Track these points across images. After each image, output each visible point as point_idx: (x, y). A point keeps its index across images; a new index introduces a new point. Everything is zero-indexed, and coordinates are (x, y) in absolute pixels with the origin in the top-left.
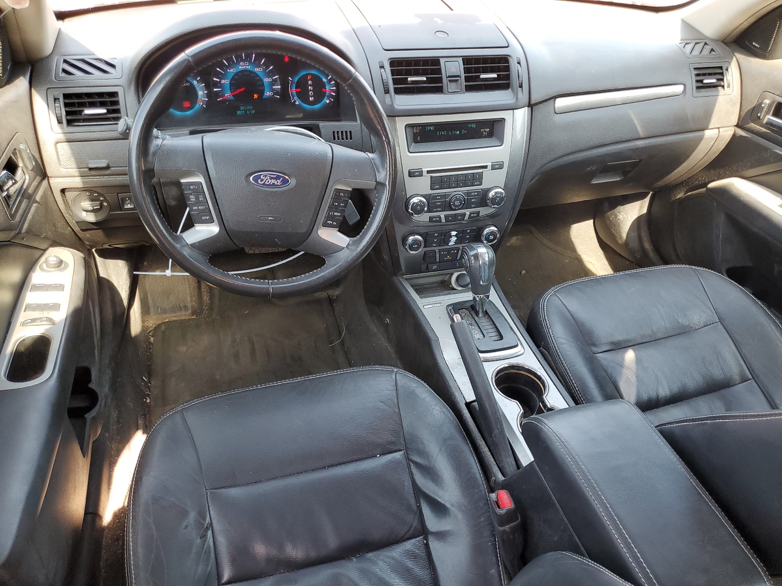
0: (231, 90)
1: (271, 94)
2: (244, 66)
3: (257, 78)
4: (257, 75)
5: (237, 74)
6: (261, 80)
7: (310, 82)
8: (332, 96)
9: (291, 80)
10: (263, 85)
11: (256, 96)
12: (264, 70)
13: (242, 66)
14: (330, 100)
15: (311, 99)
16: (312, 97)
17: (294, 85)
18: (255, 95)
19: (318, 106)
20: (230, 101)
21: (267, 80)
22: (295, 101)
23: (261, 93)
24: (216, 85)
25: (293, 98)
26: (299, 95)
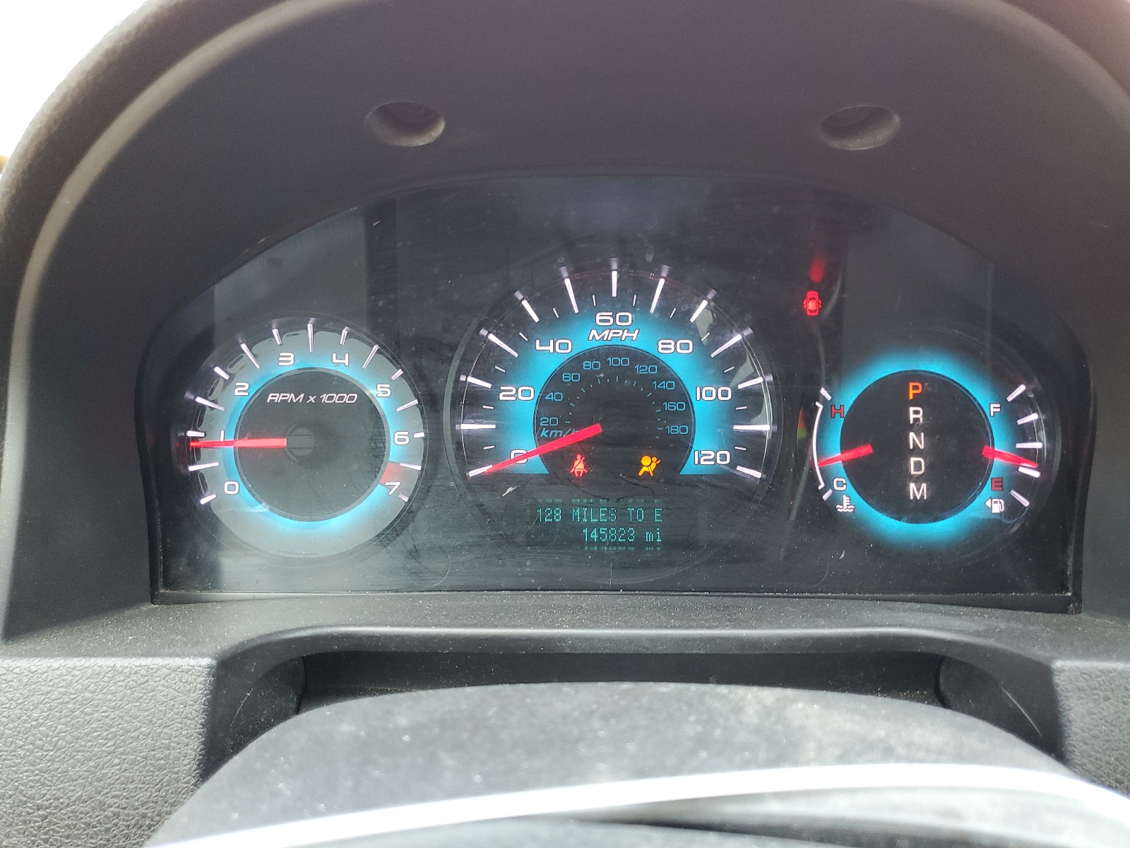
0: (537, 428)
1: (723, 457)
2: (610, 328)
3: (664, 385)
4: (664, 372)
5: (575, 363)
6: (681, 395)
7: (915, 414)
8: (1024, 484)
9: (825, 402)
10: (687, 416)
11: (648, 464)
12: (704, 350)
13: (600, 330)
14: (1012, 506)
15: (917, 491)
16: (918, 480)
17: (838, 424)
18: (646, 461)
19: (943, 529)
20: (522, 481)
21: (709, 394)
22: (836, 499)
23: (678, 448)
24: (473, 402)
25: (829, 484)
26: (861, 476)
